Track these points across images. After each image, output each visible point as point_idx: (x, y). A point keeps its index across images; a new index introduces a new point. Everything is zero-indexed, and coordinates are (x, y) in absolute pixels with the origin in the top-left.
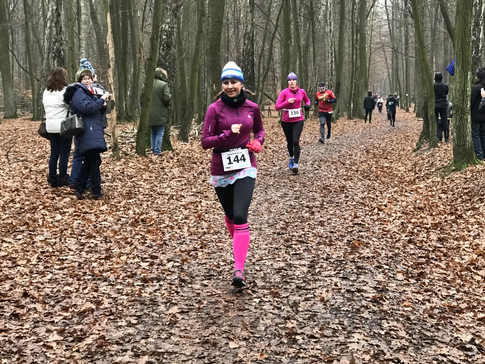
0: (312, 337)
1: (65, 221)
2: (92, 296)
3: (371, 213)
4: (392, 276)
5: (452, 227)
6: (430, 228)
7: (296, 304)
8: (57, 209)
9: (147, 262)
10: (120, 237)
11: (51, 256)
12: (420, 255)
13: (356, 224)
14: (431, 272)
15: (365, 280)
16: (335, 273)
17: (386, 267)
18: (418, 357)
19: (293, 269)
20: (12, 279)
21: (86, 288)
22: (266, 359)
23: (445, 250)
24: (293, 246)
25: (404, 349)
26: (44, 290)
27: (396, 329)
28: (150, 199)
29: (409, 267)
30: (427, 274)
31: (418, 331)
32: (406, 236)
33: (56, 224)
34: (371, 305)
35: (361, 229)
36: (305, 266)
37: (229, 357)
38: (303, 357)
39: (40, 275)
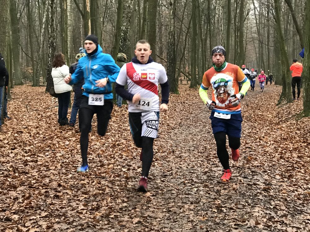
0: (231, 209)
1: (72, 145)
2: (98, 187)
3: (255, 141)
4: (273, 176)
5: (305, 150)
6: (292, 150)
7: (218, 192)
8: (65, 138)
9: (126, 168)
10: (107, 154)
11: (69, 164)
12: (288, 166)
13: (247, 147)
14: (296, 175)
15: (258, 179)
16: (239, 174)
17: (269, 171)
18: (294, 220)
19: (213, 172)
20: (49, 177)
21: (94, 182)
22: (206, 220)
23: (303, 163)
24: (211, 159)
25: (285, 216)
26: (69, 183)
27: (279, 205)
28: (119, 133)
29: (282, 172)
30: (294, 176)
31: (292, 207)
32: (278, 155)
33: (67, 147)
34: (263, 192)
35: (250, 150)
36: (220, 170)
37: (185, 219)
38: (228, 219)
39: (65, 175)
